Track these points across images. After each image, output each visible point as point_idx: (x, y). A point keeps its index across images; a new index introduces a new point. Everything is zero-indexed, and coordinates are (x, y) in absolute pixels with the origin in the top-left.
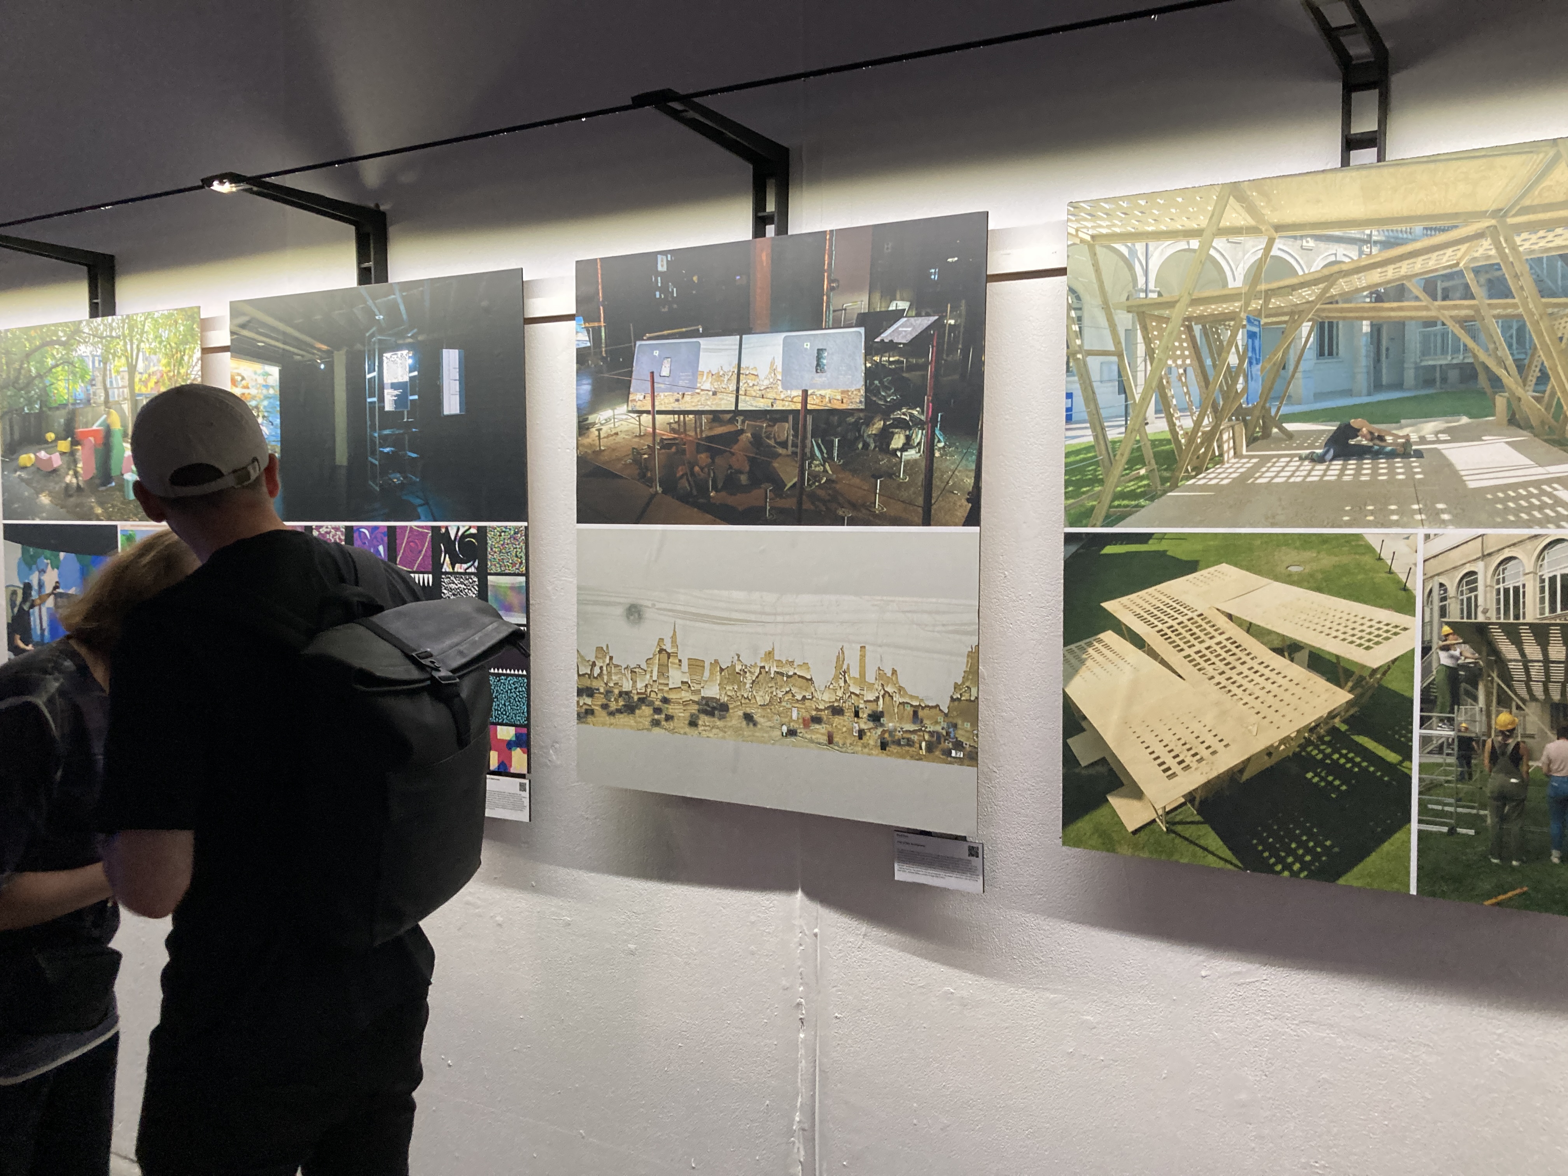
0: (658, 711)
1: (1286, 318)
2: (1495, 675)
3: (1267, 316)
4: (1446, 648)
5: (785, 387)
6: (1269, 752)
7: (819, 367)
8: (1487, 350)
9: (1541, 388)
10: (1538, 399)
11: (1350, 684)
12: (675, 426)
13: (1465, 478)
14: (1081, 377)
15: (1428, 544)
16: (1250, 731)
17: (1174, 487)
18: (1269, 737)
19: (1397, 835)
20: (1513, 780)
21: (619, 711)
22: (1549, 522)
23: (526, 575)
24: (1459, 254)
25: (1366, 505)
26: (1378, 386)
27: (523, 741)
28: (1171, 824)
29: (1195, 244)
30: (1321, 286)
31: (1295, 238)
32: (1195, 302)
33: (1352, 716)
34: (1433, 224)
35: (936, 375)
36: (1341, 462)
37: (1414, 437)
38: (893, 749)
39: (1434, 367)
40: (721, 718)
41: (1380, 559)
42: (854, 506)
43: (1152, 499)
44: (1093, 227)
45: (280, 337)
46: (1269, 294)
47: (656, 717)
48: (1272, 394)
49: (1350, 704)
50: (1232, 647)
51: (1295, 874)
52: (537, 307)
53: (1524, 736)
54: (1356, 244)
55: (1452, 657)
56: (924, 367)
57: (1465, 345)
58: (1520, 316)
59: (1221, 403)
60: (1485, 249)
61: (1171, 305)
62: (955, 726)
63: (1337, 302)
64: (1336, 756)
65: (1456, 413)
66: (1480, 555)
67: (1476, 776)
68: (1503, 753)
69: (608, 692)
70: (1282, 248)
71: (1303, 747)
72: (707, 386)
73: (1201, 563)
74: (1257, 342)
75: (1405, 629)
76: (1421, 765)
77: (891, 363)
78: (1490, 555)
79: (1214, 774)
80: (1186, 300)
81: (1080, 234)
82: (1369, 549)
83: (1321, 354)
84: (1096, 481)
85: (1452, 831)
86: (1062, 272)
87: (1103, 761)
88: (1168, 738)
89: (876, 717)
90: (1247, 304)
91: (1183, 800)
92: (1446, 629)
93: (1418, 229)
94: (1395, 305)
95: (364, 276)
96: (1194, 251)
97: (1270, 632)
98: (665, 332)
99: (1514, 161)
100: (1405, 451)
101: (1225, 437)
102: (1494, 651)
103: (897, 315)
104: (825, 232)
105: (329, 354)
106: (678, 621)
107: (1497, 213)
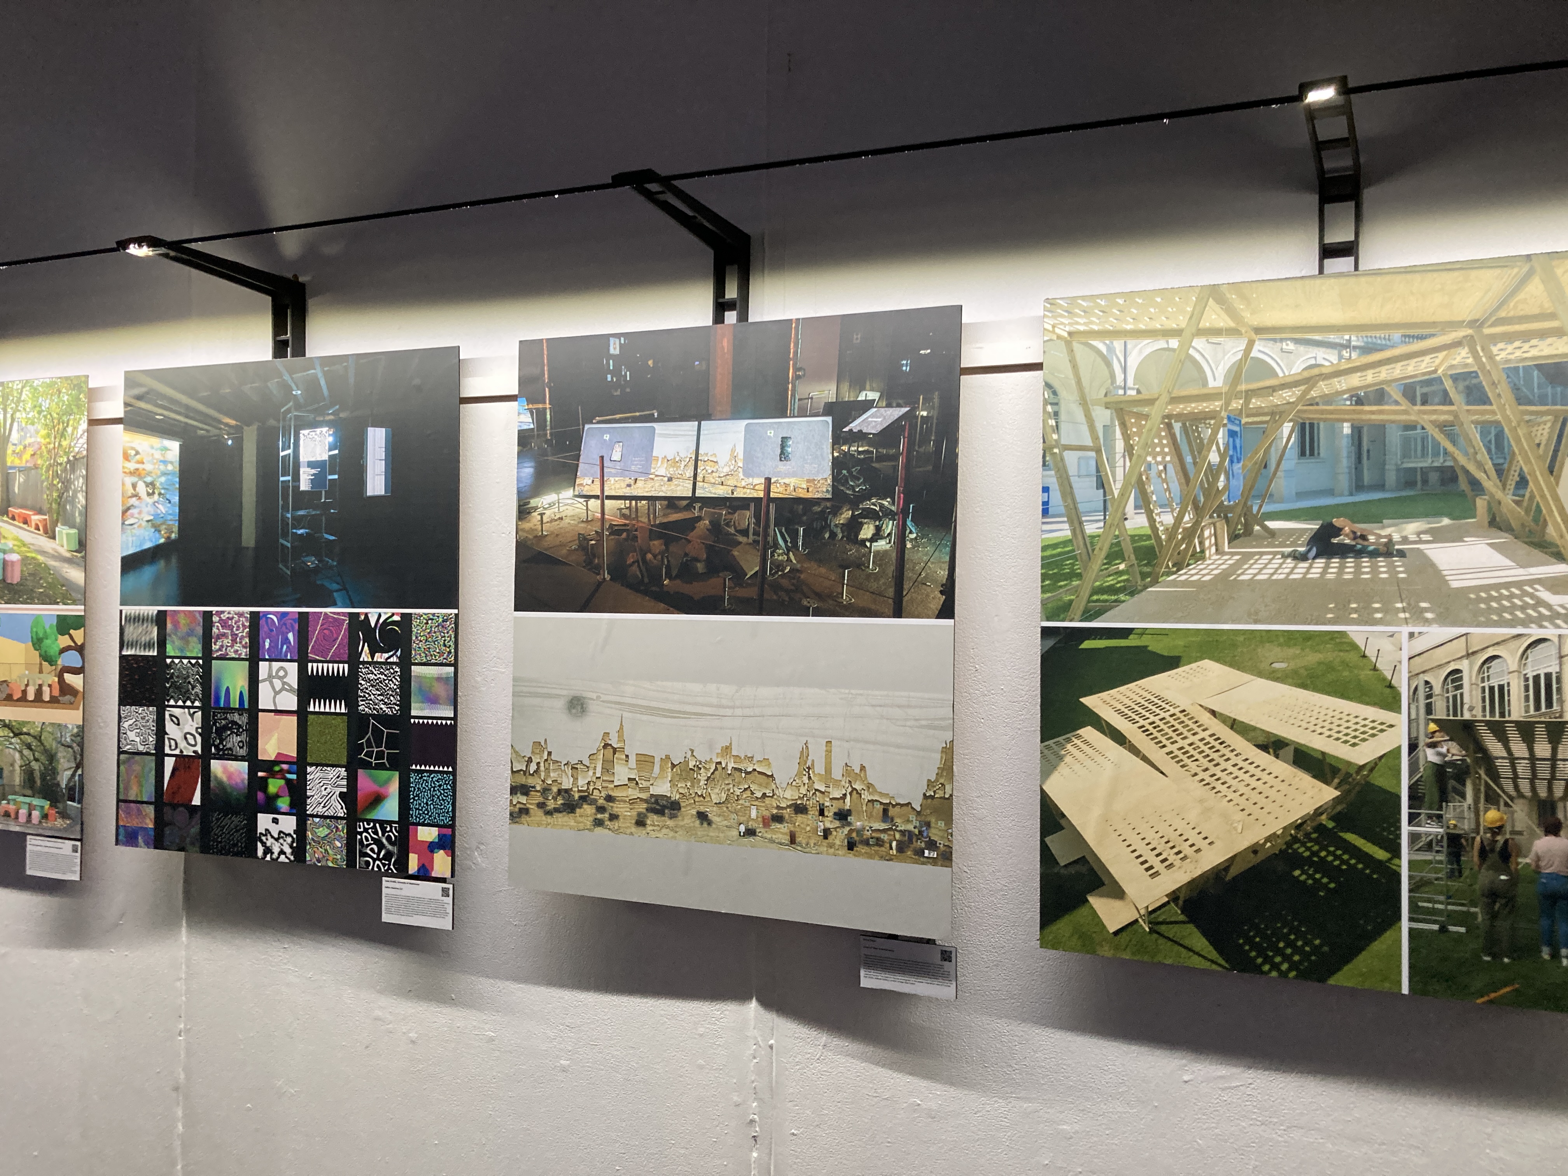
0: (601, 809)
1: (1267, 418)
2: (1482, 772)
3: (1248, 416)
4: (1433, 745)
5: (747, 474)
6: (1254, 849)
7: (783, 455)
8: (1466, 454)
9: (1521, 492)
10: (1517, 503)
11: (1336, 781)
12: (627, 512)
13: (1448, 578)
14: (1058, 471)
15: (1414, 641)
16: (1235, 829)
17: (1155, 582)
18: (1256, 835)
19: (1388, 933)
20: (1503, 877)
21: (557, 810)
22: (1532, 622)
23: (455, 665)
24: (1437, 361)
25: (1349, 602)
26: (1359, 486)
27: (447, 843)
28: (1154, 924)
29: (1174, 343)
30: (1303, 388)
31: (1275, 340)
32: (1174, 400)
33: (1340, 813)
34: (1411, 332)
35: (907, 466)
36: (1323, 561)
37: (1396, 537)
38: (863, 849)
39: (1415, 469)
40: (672, 817)
41: (1364, 656)
42: (819, 596)
43: (1132, 594)
44: (1070, 324)
45: (183, 411)
46: (1249, 394)
47: (599, 816)
48: (1253, 493)
49: (1337, 801)
50: (1216, 744)
51: (1283, 975)
52: (472, 387)
53: (1513, 832)
54: (1336, 348)
55: (1439, 754)
56: (895, 458)
57: (1445, 449)
58: (1497, 423)
59: (1202, 500)
60: (1462, 358)
61: (1151, 402)
62: (928, 825)
63: (1317, 404)
64: (1323, 854)
65: (1438, 514)
66: (1464, 653)
67: (1466, 873)
68: (1492, 850)
69: (546, 790)
70: (1262, 350)
71: (1289, 845)
72: (662, 471)
73: (1183, 660)
74: (1238, 441)
75: (1391, 726)
76: (1410, 862)
77: (860, 453)
78: (1474, 653)
79: (1198, 872)
80: (1165, 398)
81: (1057, 330)
82: (1354, 646)
83: (1303, 454)
84: (1074, 575)
85: (1443, 929)
86: (1037, 367)
87: (1082, 860)
88: (1150, 836)
89: (842, 816)
90: (1227, 404)
91: (1166, 899)
92: (1433, 727)
93: (1396, 336)
94: (1374, 408)
95: (280, 349)
96: (1174, 350)
97: (1254, 729)
98: (618, 416)
99: (1488, 275)
100: (1388, 551)
101: (1207, 533)
102: (1481, 749)
103: (868, 405)
104: (791, 320)
105: (238, 429)
106: (625, 714)
107: (1473, 324)
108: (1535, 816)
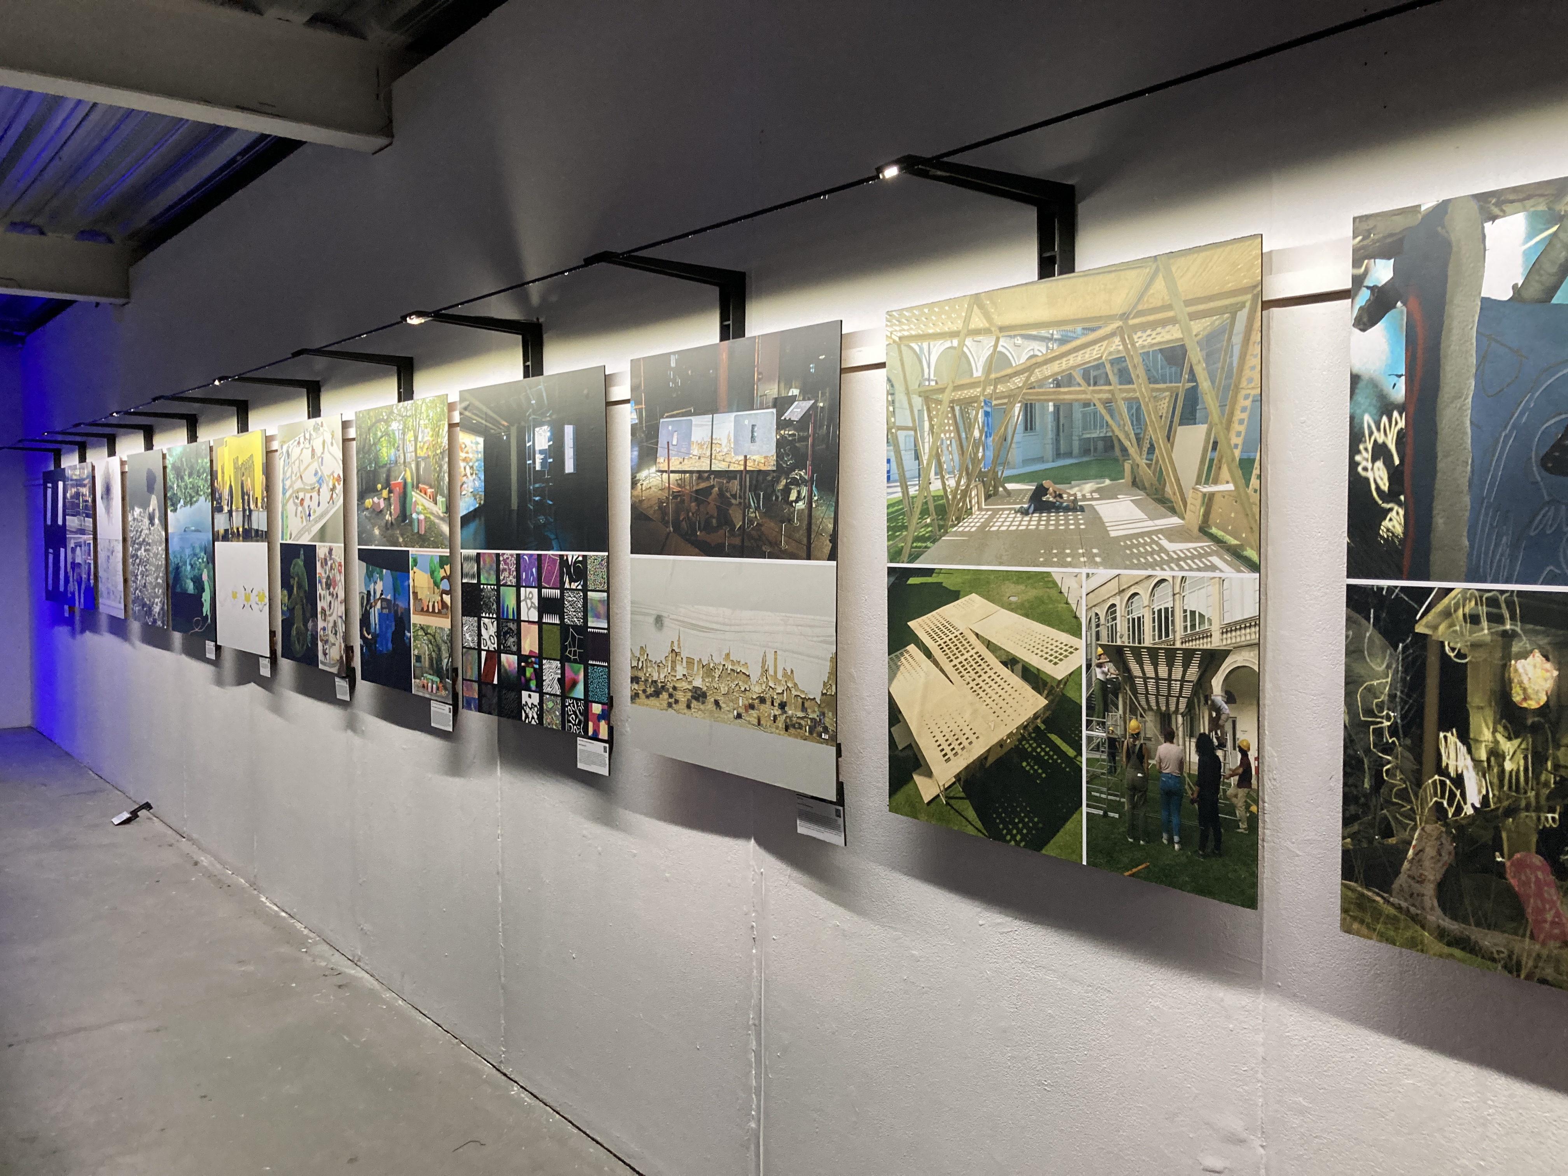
0: (671, 696)
1: (1006, 401)
2: (1128, 689)
3: (995, 399)
4: (1100, 666)
5: (736, 454)
6: (1001, 744)
7: (753, 439)
8: (1119, 426)
9: (1150, 456)
10: (1149, 466)
11: (1046, 692)
12: (679, 482)
13: (1109, 529)
14: (895, 446)
15: (1090, 580)
16: (990, 727)
17: (946, 532)
18: (1001, 733)
19: (1075, 816)
20: (1139, 775)
21: (651, 695)
22: (1157, 565)
23: (608, 591)
24: (1103, 348)
25: (1052, 549)
26: (1058, 455)
27: (606, 715)
28: (948, 798)
29: (955, 342)
30: (1026, 375)
31: (1010, 336)
32: (957, 388)
33: (1048, 717)
34: (1087, 325)
35: (813, 445)
36: (1037, 515)
37: (1079, 496)
38: (792, 730)
39: (1089, 438)
40: (703, 703)
41: (1061, 592)
42: (771, 544)
43: (934, 542)
44: (900, 331)
45: (484, 417)
46: (997, 381)
47: (670, 700)
48: (999, 461)
49: (1046, 708)
50: (978, 659)
51: (1018, 843)
52: (615, 393)
53: (1146, 739)
54: (1043, 341)
55: (1103, 672)
56: (805, 439)
57: (1107, 422)
58: (1137, 398)
59: (971, 467)
60: (1116, 344)
61: (942, 390)
62: (823, 714)
63: (1034, 388)
64: (1039, 750)
65: (1102, 477)
66: (1117, 591)
67: (1118, 771)
68: (1134, 752)
69: (646, 680)
70: (1005, 345)
71: (1020, 741)
72: (695, 452)
73: (962, 593)
74: (990, 419)
75: (1076, 649)
76: (1087, 759)
77: (790, 435)
78: (1123, 590)
79: (971, 760)
80: (950, 387)
81: (893, 337)
82: (1055, 584)
83: (1026, 429)
84: (904, 528)
85: (1105, 815)
86: (882, 365)
87: (910, 746)
88: (946, 731)
89: (782, 706)
90: (984, 390)
91: (954, 780)
92: (1100, 650)
93: (1079, 329)
94: (1066, 389)
95: (526, 372)
96: (955, 348)
97: (1001, 649)
98: (675, 412)
99: (1132, 274)
100: (1074, 507)
101: (973, 494)
102: (1127, 670)
103: (793, 399)
104: (755, 337)
105: (508, 428)
106: (682, 629)
107: (1124, 317)
108: (1159, 726)
